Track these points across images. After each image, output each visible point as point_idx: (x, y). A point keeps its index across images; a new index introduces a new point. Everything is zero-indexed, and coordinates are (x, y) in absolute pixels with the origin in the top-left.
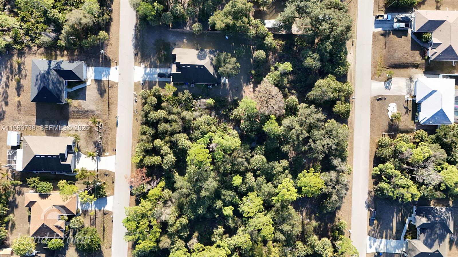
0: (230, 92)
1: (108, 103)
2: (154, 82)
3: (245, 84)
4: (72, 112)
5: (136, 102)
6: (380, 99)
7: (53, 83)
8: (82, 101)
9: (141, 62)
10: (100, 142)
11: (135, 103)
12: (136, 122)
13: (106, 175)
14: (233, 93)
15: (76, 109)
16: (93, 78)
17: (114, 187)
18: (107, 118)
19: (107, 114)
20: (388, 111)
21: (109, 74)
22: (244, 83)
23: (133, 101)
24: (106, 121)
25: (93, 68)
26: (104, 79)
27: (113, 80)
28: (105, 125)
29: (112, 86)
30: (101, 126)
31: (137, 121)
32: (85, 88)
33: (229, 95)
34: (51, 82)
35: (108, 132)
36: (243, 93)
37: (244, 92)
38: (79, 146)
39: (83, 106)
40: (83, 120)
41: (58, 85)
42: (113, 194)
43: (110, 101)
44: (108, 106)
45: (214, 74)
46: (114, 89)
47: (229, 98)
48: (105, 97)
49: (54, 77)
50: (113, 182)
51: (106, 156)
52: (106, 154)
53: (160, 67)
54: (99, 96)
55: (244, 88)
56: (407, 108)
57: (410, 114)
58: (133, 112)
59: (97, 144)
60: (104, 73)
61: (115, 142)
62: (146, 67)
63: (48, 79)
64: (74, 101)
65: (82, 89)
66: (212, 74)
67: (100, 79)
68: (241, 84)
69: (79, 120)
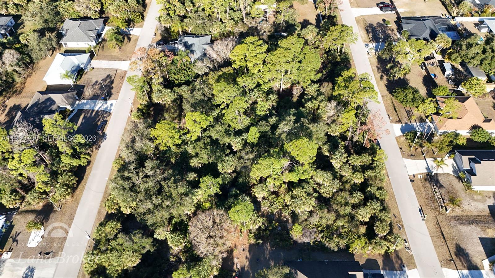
0: (268, 257)
1: (444, 239)
2: (387, 268)
3: (246, 269)
4: (490, 222)
5: (404, 240)
6: (47, 254)
8: (484, 236)
10: (435, 187)
11: (405, 238)
12: (396, 214)
13: (412, 155)
14: (264, 255)
15: (486, 225)
16: (482, 271)
17: (398, 144)
18: (438, 218)
19: (440, 224)
20: (43, 237)
22: (248, 270)
23: (409, 240)
24: (437, 213)
26: (466, 272)
27: (451, 270)
28: (436, 209)
29: (449, 263)
30: (442, 206)
31: (394, 215)
32: (488, 254)
33: (269, 253)
35: (430, 201)
36: (248, 256)
37: (246, 258)
38: (461, 182)
39: (479, 229)
40: (469, 214)
42: (397, 138)
43: (443, 240)
45: (296, 273)
46: (444, 258)
47: (269, 248)
48: (454, 246)
50: (401, 148)
51: (420, 174)
52: (421, 176)
54: (462, 246)
55: (247, 264)
56: (15, 240)
57: (13, 233)
58: (404, 226)
59: (439, 185)
61: (415, 190)
65: (492, 254)
67: (472, 271)
68: (251, 269)
69: (475, 213)
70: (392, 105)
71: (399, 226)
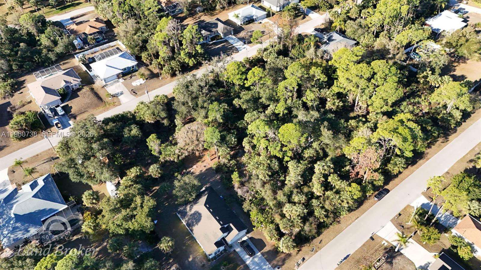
2: (265, 256)
3: (194, 174)
5: (304, 259)
6: (134, 92)
10: (383, 258)
11: (306, 258)
12: (323, 242)
13: (403, 226)
14: (210, 178)
17: (403, 211)
20: (141, 84)
23: (306, 263)
31: (321, 240)
33: (215, 180)
36: (203, 171)
37: (201, 171)
42: (408, 206)
47: (218, 178)
50: (400, 215)
51: (387, 241)
52: (386, 244)
53: (243, 262)
56: (131, 77)
57: (134, 74)
58: (318, 253)
59: (389, 260)
61: (364, 245)
70: (447, 185)
71: (313, 249)
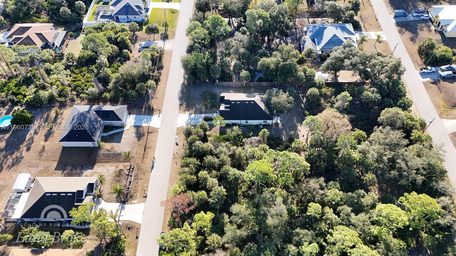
0: (284, 131)
1: (145, 147)
3: (299, 125)
4: (102, 156)
7: (90, 121)
8: (115, 144)
9: (185, 110)
10: (129, 187)
11: (176, 147)
12: (175, 164)
13: (129, 229)
14: (287, 132)
15: (107, 152)
16: (132, 124)
17: (137, 244)
18: (141, 162)
19: (142, 158)
21: (151, 121)
22: (298, 123)
24: (140, 165)
25: (134, 116)
26: (144, 125)
27: (154, 126)
28: (138, 169)
29: (151, 131)
30: (133, 169)
31: (177, 164)
32: (122, 132)
33: (283, 134)
34: (88, 120)
35: (140, 177)
37: (300, 131)
39: (116, 149)
40: (113, 164)
41: (95, 123)
43: (147, 146)
44: (145, 150)
46: (153, 134)
47: (283, 137)
48: (141, 141)
49: (92, 116)
50: (137, 238)
51: (133, 203)
52: (133, 201)
53: (205, 113)
54: (136, 139)
55: (299, 128)
58: (172, 154)
60: (145, 120)
61: (147, 187)
62: (190, 114)
63: (86, 117)
64: (107, 144)
65: (118, 133)
66: (264, 110)
67: (139, 125)
68: (296, 125)
69: (108, 164)
71: (176, 155)
